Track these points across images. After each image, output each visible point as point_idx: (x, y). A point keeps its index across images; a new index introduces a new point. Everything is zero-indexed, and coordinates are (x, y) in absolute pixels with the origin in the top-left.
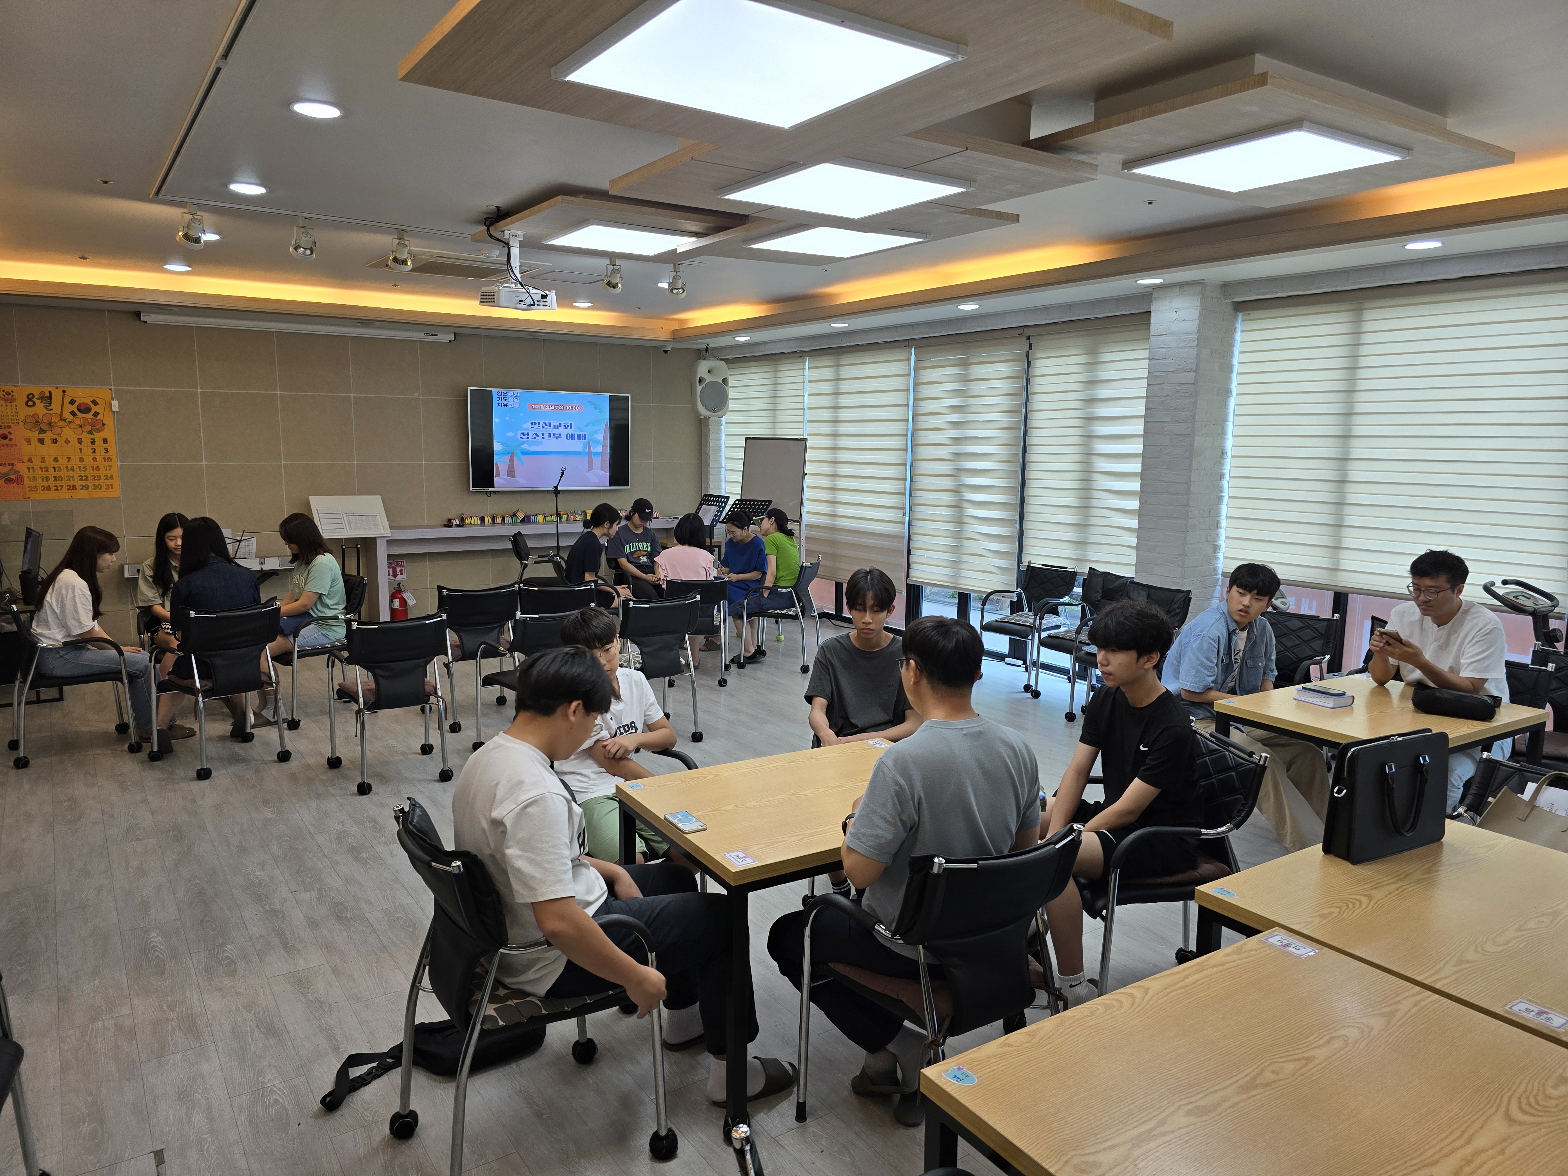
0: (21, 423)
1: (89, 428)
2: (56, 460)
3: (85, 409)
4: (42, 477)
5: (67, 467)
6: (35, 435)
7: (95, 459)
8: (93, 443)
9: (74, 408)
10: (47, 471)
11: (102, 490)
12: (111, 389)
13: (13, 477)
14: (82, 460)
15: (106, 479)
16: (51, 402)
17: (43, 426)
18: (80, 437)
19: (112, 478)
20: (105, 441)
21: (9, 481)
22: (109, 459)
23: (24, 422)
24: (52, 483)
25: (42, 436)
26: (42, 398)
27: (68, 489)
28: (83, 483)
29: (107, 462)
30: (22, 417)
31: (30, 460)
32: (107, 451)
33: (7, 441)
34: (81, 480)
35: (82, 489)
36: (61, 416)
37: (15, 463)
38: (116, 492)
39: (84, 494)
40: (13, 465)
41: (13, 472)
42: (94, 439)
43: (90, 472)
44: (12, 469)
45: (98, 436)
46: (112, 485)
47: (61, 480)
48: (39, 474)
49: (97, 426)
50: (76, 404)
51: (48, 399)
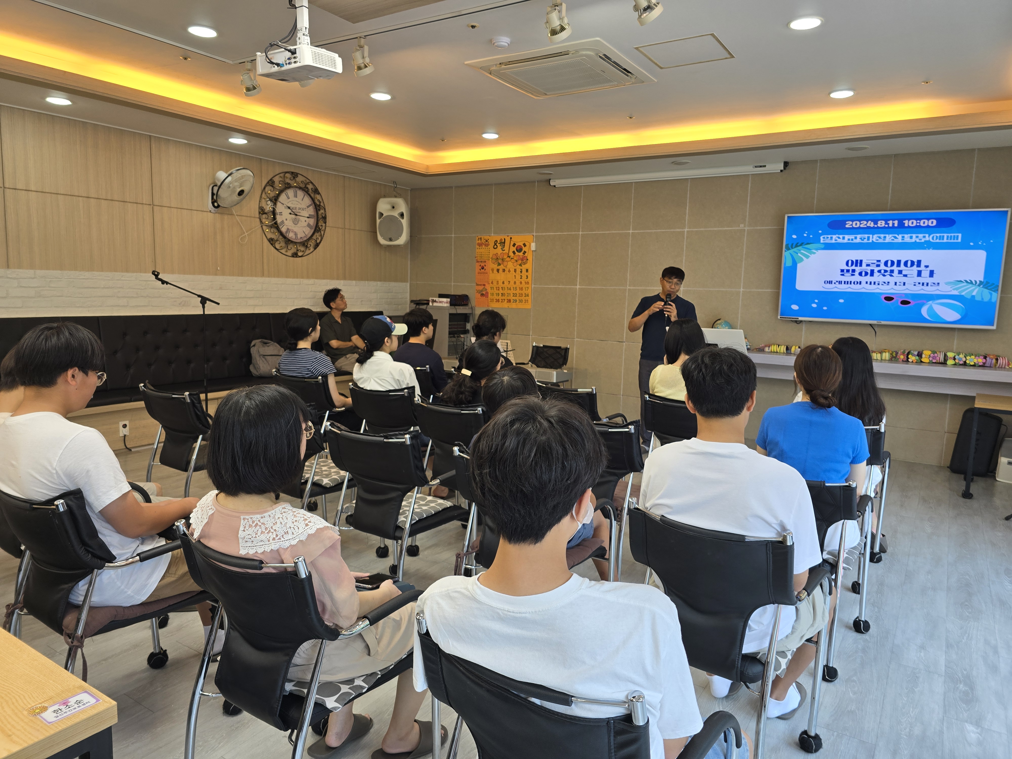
0: (491, 259)
1: (520, 262)
2: (503, 283)
3: (519, 250)
4: (496, 294)
5: (508, 288)
6: (495, 267)
7: (521, 283)
8: (521, 272)
9: (514, 249)
10: (499, 290)
11: (523, 303)
12: (533, 235)
13: (484, 293)
14: (515, 283)
15: (525, 296)
16: (504, 246)
17: (500, 261)
18: (515, 268)
19: (528, 296)
20: (527, 271)
21: (482, 295)
22: (527, 283)
23: (492, 259)
24: (500, 297)
25: (499, 267)
26: (501, 243)
27: (507, 302)
28: (514, 298)
29: (527, 285)
30: (491, 256)
31: (492, 283)
32: (527, 276)
33: (483, 270)
34: (513, 296)
35: (513, 302)
36: (508, 254)
37: (486, 284)
38: (529, 306)
39: (513, 305)
40: (484, 285)
41: (484, 289)
42: (521, 269)
43: (518, 292)
44: (484, 288)
45: (524, 267)
46: (528, 300)
47: (504, 296)
48: (496, 291)
49: (524, 260)
50: (516, 246)
51: (503, 243)
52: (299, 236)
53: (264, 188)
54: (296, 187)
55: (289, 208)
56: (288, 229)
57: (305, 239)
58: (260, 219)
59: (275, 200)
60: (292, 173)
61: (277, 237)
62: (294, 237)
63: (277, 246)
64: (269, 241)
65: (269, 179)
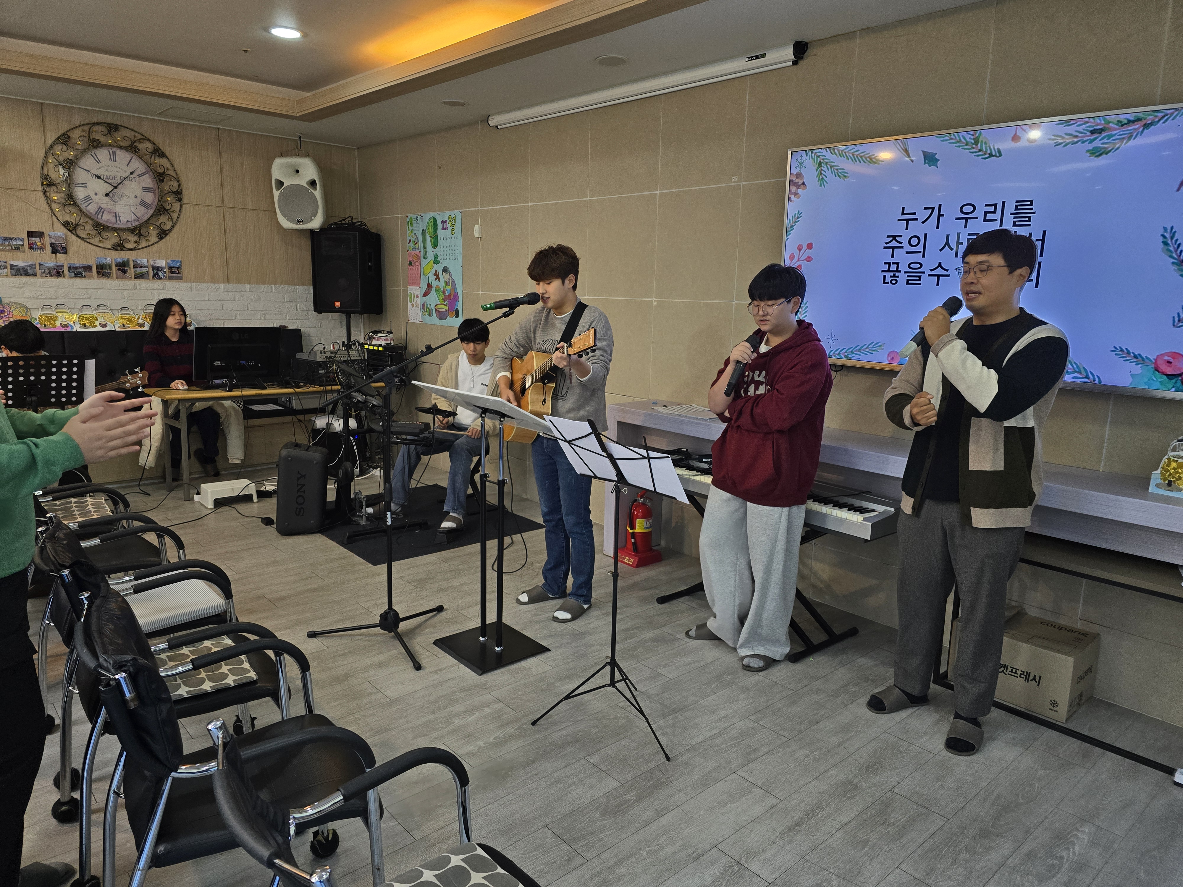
52: (123, 219)
53: (51, 147)
54: (110, 145)
55: (99, 177)
56: (100, 208)
57: (137, 223)
58: (44, 193)
59: (70, 165)
60: (107, 124)
61: (77, 219)
62: (114, 220)
63: (83, 234)
64: (64, 225)
65: (60, 133)
